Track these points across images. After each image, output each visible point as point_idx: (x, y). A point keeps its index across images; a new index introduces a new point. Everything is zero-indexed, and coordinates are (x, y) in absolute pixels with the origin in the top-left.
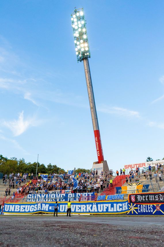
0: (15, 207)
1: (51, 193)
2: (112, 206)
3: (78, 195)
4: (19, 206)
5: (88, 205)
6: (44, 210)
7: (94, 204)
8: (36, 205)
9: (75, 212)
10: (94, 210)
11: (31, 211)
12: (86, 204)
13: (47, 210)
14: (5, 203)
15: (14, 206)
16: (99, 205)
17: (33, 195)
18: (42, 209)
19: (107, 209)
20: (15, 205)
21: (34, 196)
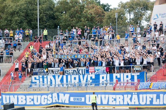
0: (18, 98)
1: (71, 72)
2: (158, 97)
3: (116, 77)
4: (24, 97)
5: (125, 96)
6: (63, 102)
7: (134, 93)
8: (50, 95)
9: (108, 104)
10: (135, 102)
11: (43, 103)
12: (123, 94)
13: (67, 102)
14: (1, 92)
15: (16, 96)
16: (141, 96)
17: (41, 76)
18: (60, 101)
19: (151, 101)
20: (18, 94)
21: (43, 78)
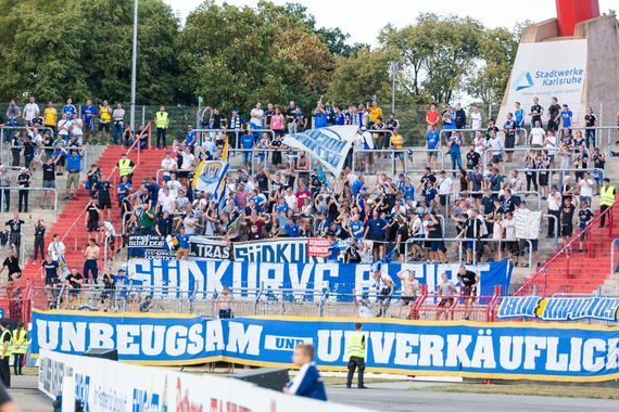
0: (88, 332)
2: (564, 347)
4: (108, 329)
5: (452, 339)
6: (241, 351)
7: (481, 332)
8: (198, 327)
9: (391, 364)
10: (483, 361)
11: (171, 351)
12: (444, 332)
13: (254, 350)
14: (33, 309)
15: (81, 326)
16: (505, 341)
18: (231, 348)
19: (541, 361)
20: (89, 320)
